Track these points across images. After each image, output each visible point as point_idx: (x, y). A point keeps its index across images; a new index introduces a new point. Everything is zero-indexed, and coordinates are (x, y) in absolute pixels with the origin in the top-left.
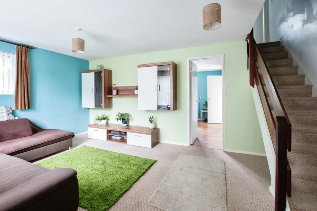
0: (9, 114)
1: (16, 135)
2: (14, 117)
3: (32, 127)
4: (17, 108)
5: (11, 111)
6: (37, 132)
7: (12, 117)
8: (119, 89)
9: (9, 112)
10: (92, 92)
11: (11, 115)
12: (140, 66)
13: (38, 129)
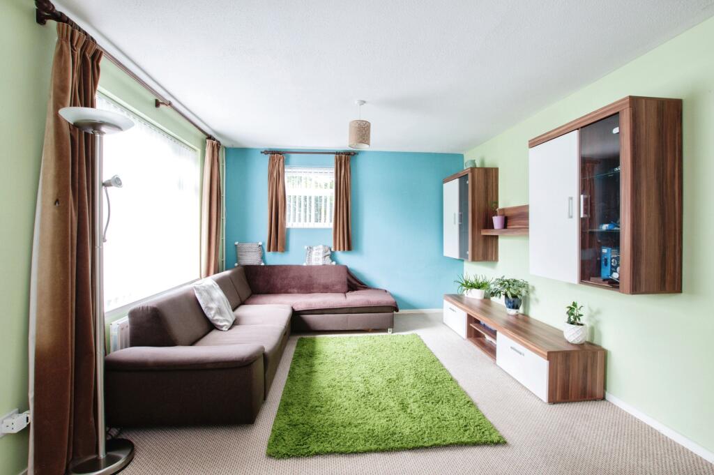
0: (325, 257)
1: (327, 288)
2: (330, 261)
3: (348, 280)
4: (335, 249)
5: (329, 253)
6: (357, 290)
7: (328, 261)
8: (508, 214)
9: (327, 254)
10: (455, 223)
11: (328, 257)
12: (534, 143)
13: (359, 285)
